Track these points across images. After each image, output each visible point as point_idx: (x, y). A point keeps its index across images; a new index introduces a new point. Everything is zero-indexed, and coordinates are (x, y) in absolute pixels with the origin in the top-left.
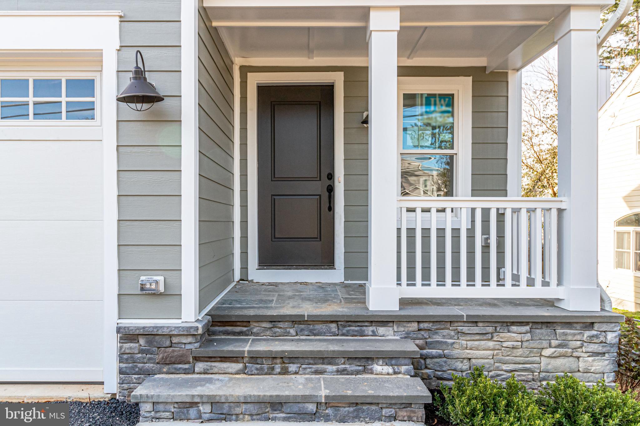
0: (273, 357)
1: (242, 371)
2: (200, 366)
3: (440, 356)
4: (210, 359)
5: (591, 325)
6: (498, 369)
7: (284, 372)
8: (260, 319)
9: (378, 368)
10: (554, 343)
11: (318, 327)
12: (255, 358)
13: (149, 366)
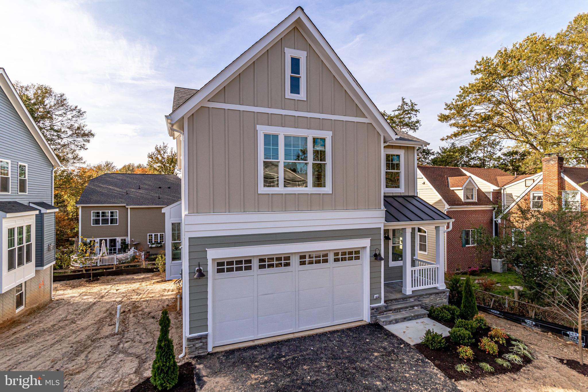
2: (385, 313)
4: (388, 311)
5: (444, 293)
6: (430, 304)
7: (400, 311)
9: (415, 308)
10: (440, 297)
13: (376, 315)
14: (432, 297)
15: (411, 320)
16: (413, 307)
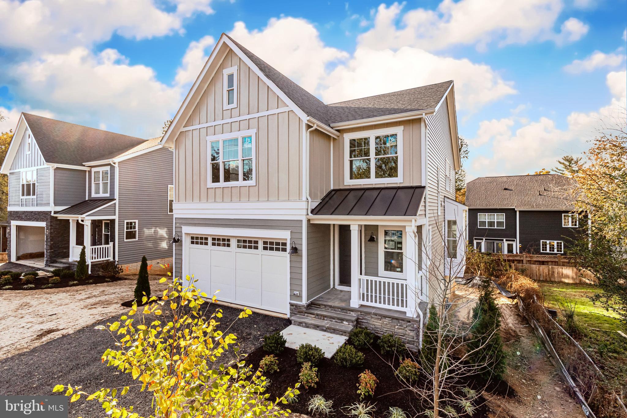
0: (322, 315)
1: (315, 317)
2: (306, 314)
3: (366, 323)
4: (308, 313)
5: (409, 322)
6: (383, 329)
7: (324, 319)
8: (323, 305)
9: (345, 322)
10: (398, 324)
11: (336, 309)
12: (317, 315)
13: (296, 312)
14: (387, 321)
15: (325, 331)
16: (342, 320)
